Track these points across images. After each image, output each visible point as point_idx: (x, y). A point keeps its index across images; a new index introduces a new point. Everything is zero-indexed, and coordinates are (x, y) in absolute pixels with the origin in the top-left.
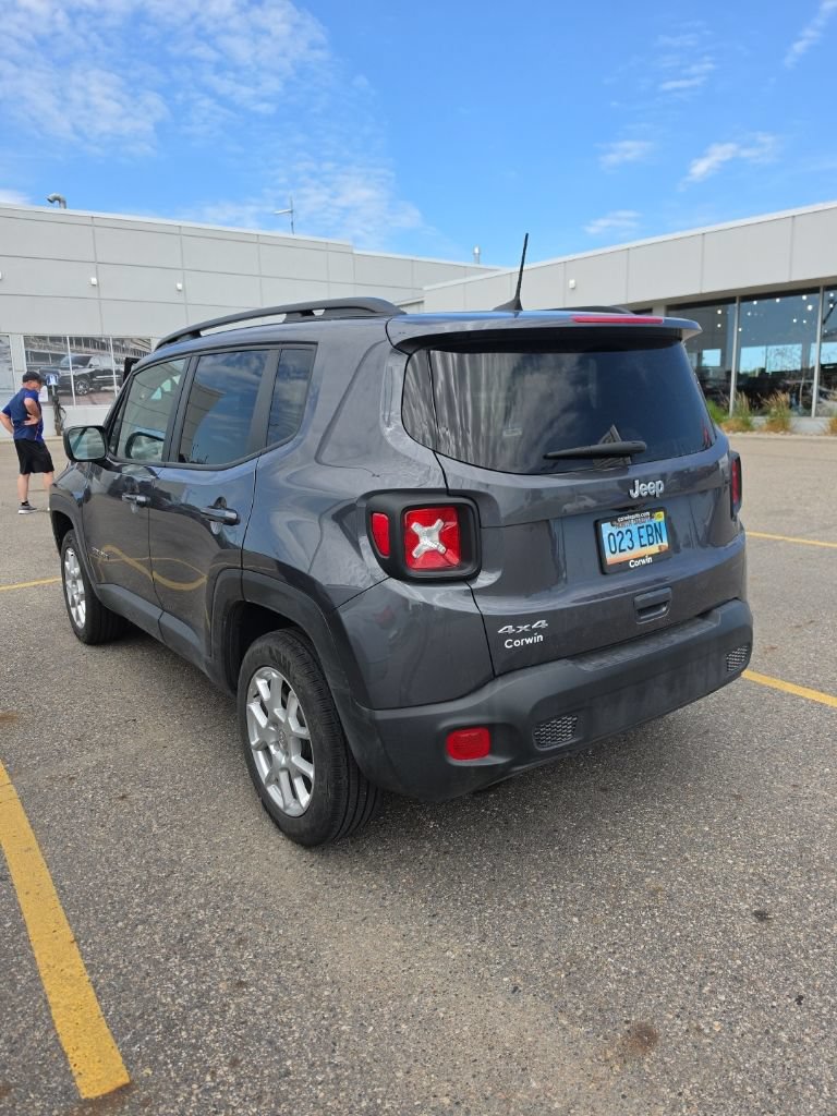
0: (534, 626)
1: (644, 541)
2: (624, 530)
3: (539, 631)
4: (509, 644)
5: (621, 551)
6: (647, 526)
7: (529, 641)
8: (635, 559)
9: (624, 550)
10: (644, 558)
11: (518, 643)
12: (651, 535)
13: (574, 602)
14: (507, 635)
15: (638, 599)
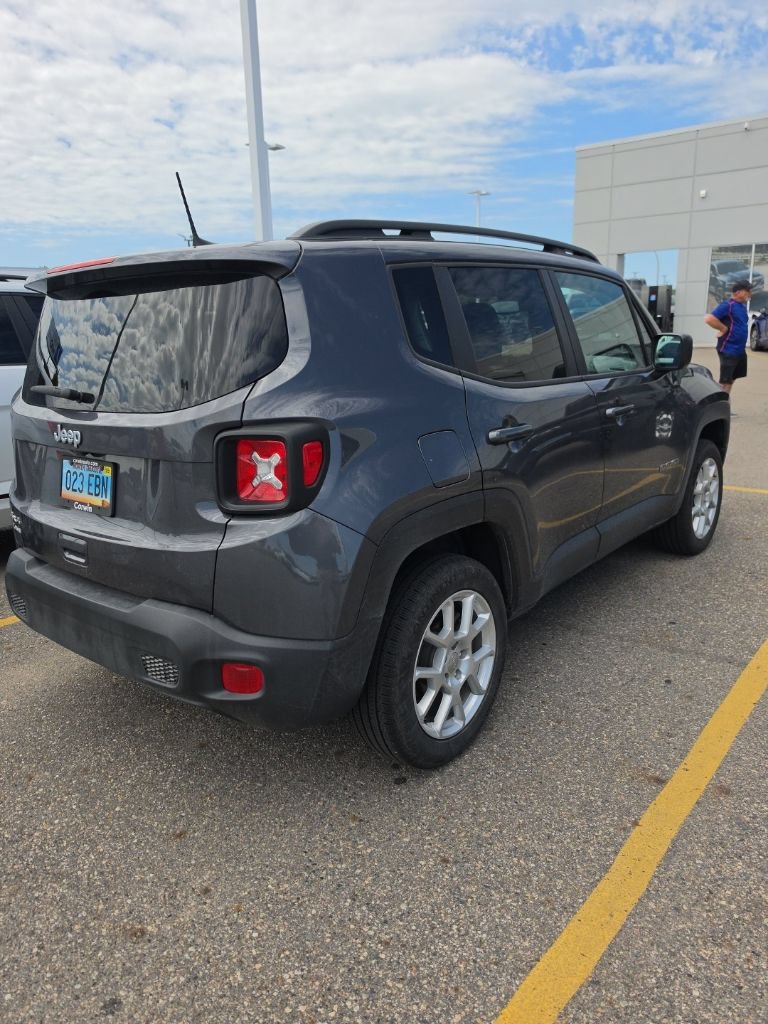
0: (17, 520)
1: (91, 490)
2: (79, 472)
5: (72, 490)
6: (97, 477)
7: (18, 529)
8: (80, 503)
10: (86, 505)
12: (99, 486)
15: (60, 536)
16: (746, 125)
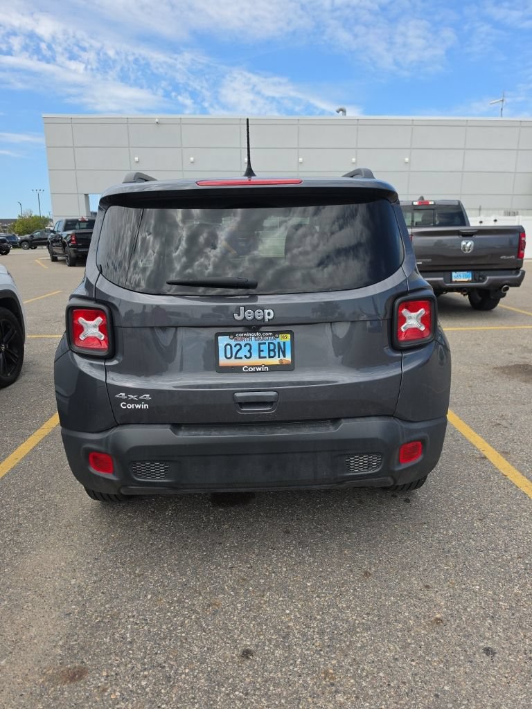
0: (141, 397)
1: (265, 354)
2: (243, 343)
3: (146, 402)
4: (123, 405)
5: (236, 358)
6: (269, 343)
7: (138, 406)
8: (249, 366)
9: (241, 358)
10: (260, 366)
11: (130, 406)
12: (274, 350)
13: (174, 387)
14: (122, 400)
15: (238, 395)
16: (157, 120)
